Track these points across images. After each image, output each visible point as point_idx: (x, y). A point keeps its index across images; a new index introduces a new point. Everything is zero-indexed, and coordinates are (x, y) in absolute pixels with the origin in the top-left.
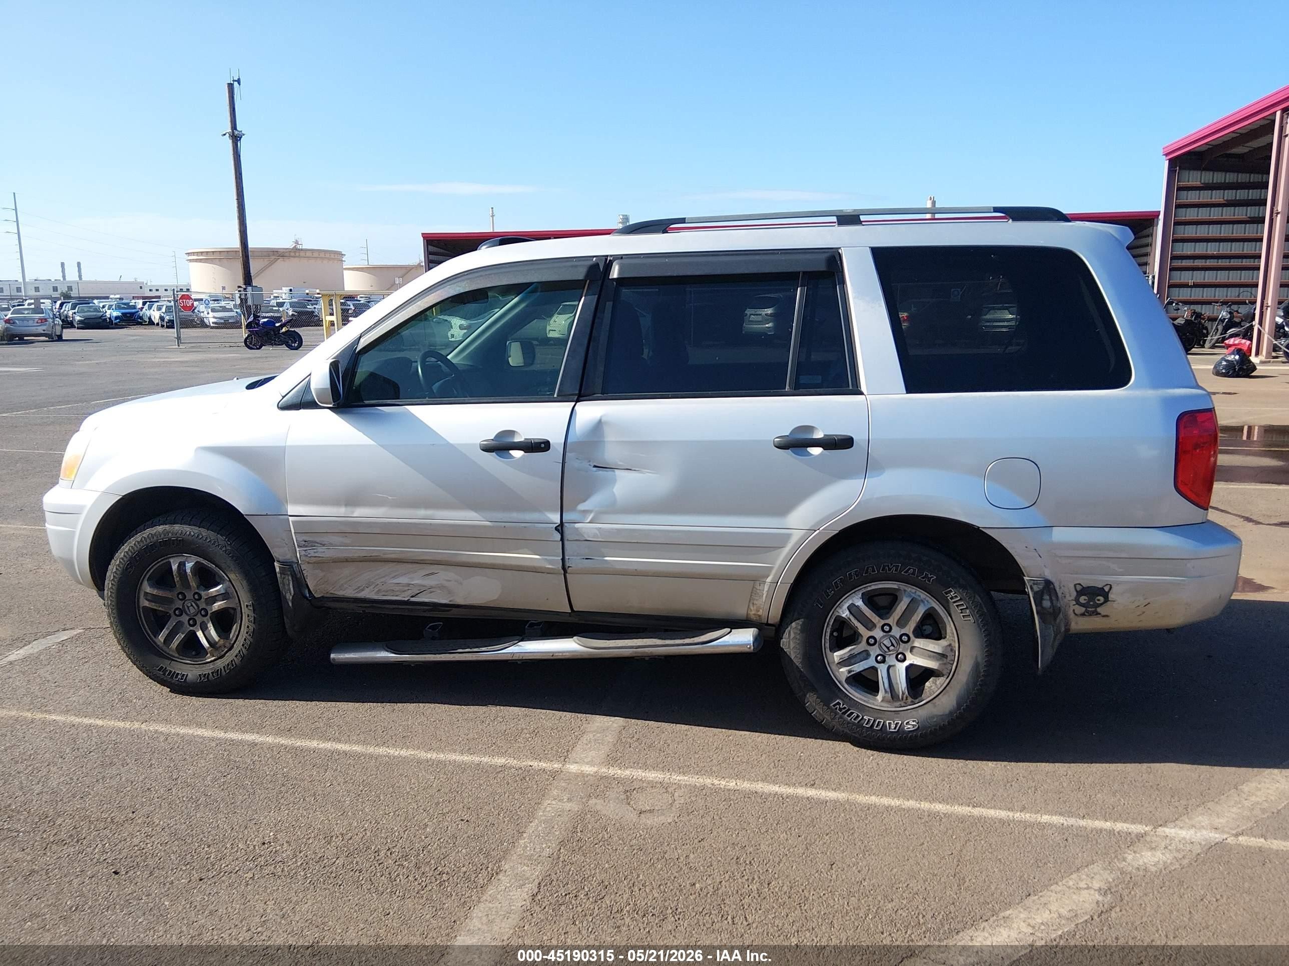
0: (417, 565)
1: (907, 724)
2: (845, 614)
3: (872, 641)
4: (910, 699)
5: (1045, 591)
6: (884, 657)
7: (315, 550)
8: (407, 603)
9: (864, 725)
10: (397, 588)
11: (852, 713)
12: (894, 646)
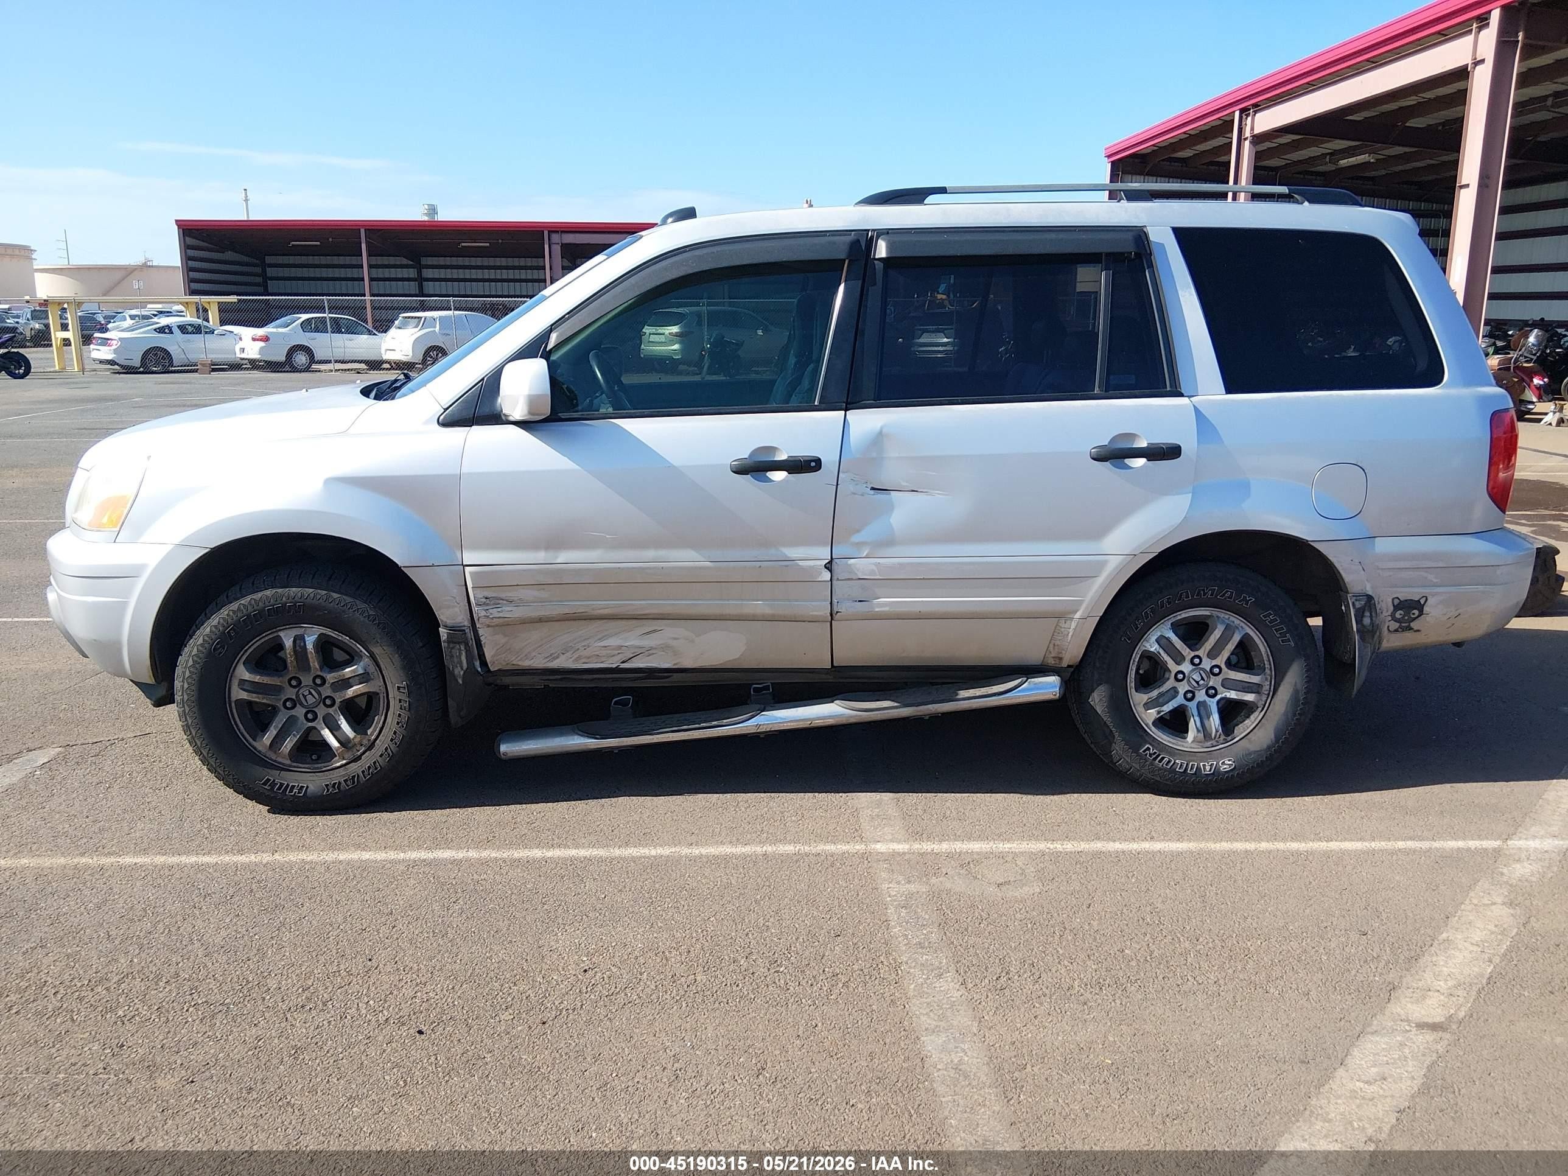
0: (634, 621)
1: (1222, 763)
2: (1154, 648)
3: (1180, 676)
4: (1223, 737)
5: (1366, 608)
6: (1193, 693)
7: (499, 610)
8: (617, 670)
9: (1177, 770)
10: (604, 652)
11: (1163, 758)
12: (1204, 680)
